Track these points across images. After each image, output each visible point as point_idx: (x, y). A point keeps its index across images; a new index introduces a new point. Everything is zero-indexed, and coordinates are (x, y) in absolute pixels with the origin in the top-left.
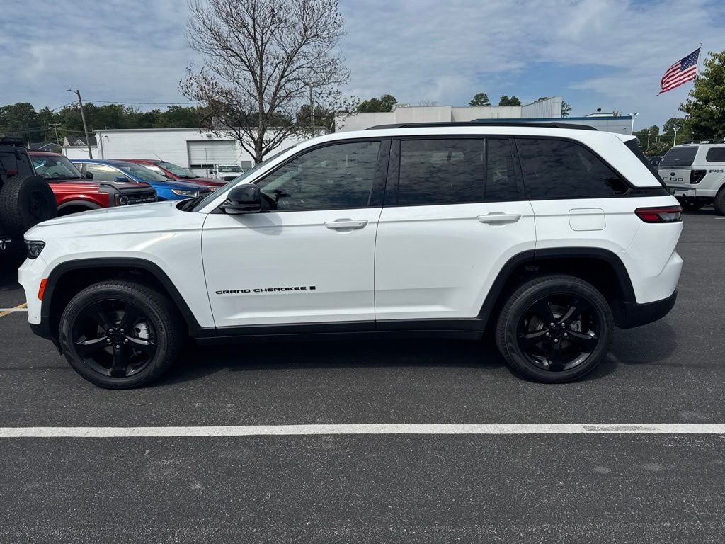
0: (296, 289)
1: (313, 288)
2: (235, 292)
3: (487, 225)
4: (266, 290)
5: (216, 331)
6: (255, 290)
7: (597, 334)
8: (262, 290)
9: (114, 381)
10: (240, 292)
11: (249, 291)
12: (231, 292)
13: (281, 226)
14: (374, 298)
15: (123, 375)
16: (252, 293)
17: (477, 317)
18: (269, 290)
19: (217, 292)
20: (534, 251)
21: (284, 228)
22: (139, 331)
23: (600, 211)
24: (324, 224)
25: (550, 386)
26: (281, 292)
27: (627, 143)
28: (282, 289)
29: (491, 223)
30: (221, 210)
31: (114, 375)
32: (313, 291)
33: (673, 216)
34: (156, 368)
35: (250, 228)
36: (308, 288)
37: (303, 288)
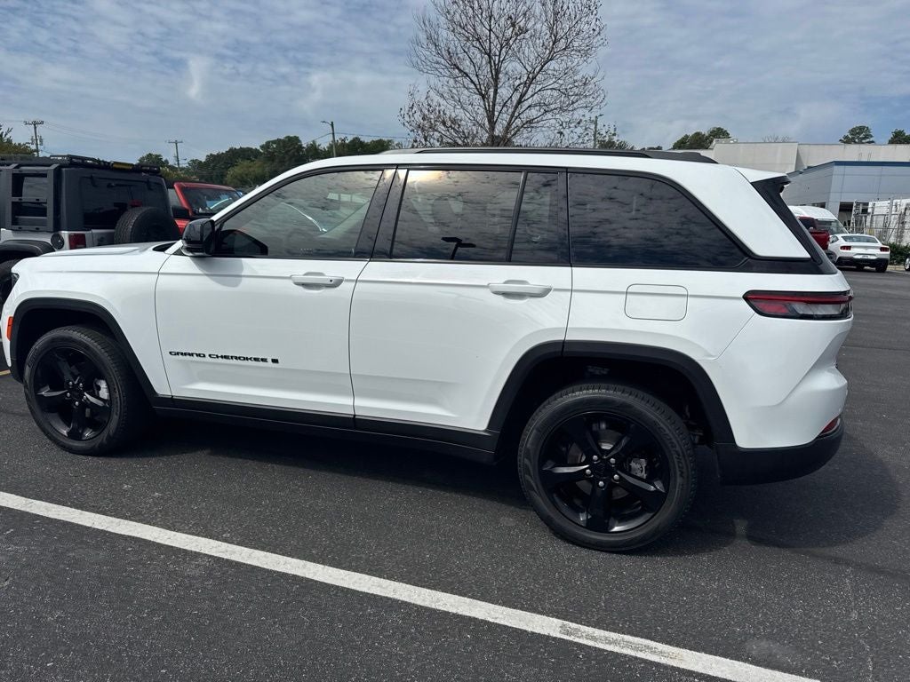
0: (256, 359)
1: (275, 361)
2: (189, 354)
3: (502, 298)
4: (222, 357)
5: (172, 401)
6: (210, 356)
7: (666, 486)
8: (217, 357)
9: (71, 443)
10: (194, 355)
11: (204, 356)
12: (184, 354)
13: (241, 276)
14: (351, 383)
15: (80, 437)
16: (207, 358)
17: (485, 431)
18: (225, 357)
19: (170, 353)
20: (564, 343)
21: (244, 279)
22: (99, 388)
23: (683, 292)
24: (290, 278)
26: (239, 362)
27: (757, 185)
28: (240, 358)
29: (506, 295)
31: (71, 435)
32: (275, 365)
33: (830, 310)
34: (109, 435)
35: (207, 275)
36: (269, 360)
37: (264, 360)
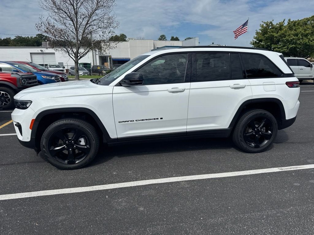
0: (154, 119)
1: (161, 118)
2: (127, 121)
3: (233, 89)
4: (141, 120)
5: (117, 140)
6: (136, 121)
7: (272, 132)
8: (139, 120)
9: (69, 166)
10: (130, 121)
12: (125, 122)
13: (148, 91)
14: (187, 122)
15: (74, 163)
16: (135, 121)
17: (228, 128)
18: (142, 120)
19: (119, 122)
20: (251, 100)
21: (150, 93)
22: (80, 141)
23: (274, 83)
24: (167, 90)
25: (255, 154)
26: (148, 121)
27: (280, 56)
28: (148, 119)
29: (235, 88)
30: (120, 84)
31: (69, 163)
32: (162, 120)
35: (134, 92)
36: (159, 119)
37: (157, 119)
